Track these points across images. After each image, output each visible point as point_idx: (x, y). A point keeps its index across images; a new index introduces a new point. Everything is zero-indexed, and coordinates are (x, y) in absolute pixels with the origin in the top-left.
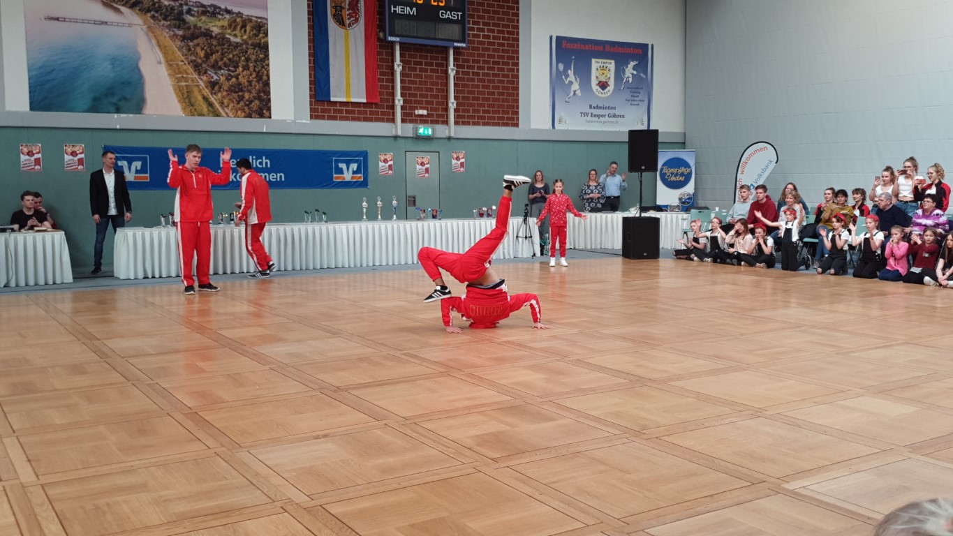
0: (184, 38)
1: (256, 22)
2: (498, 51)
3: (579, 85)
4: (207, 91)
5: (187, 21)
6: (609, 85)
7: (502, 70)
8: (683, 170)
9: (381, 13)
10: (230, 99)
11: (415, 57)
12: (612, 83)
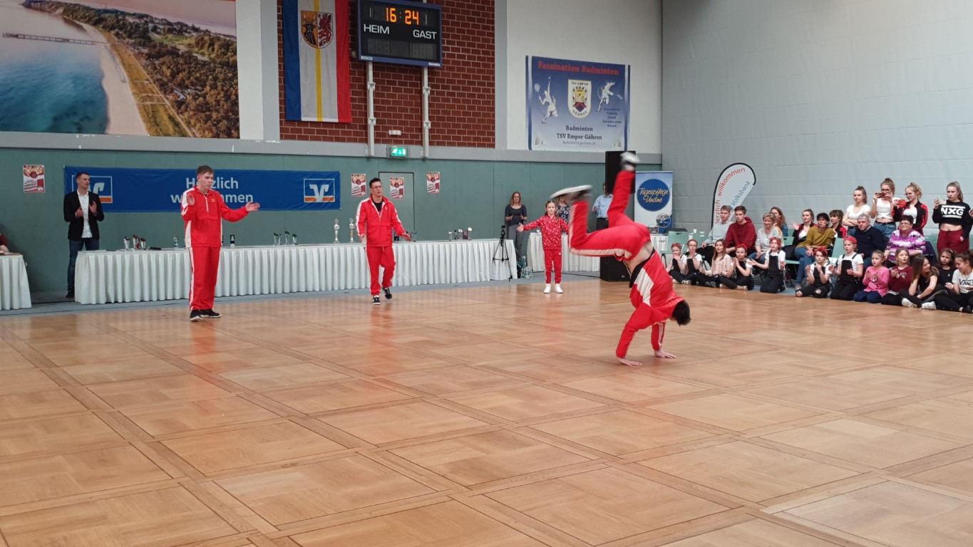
0: (149, 56)
1: (225, 40)
2: (473, 71)
3: (556, 106)
4: (173, 110)
5: (152, 39)
6: (585, 106)
7: (478, 90)
8: (660, 192)
9: (354, 31)
10: (197, 119)
11: (388, 76)
12: (588, 104)
